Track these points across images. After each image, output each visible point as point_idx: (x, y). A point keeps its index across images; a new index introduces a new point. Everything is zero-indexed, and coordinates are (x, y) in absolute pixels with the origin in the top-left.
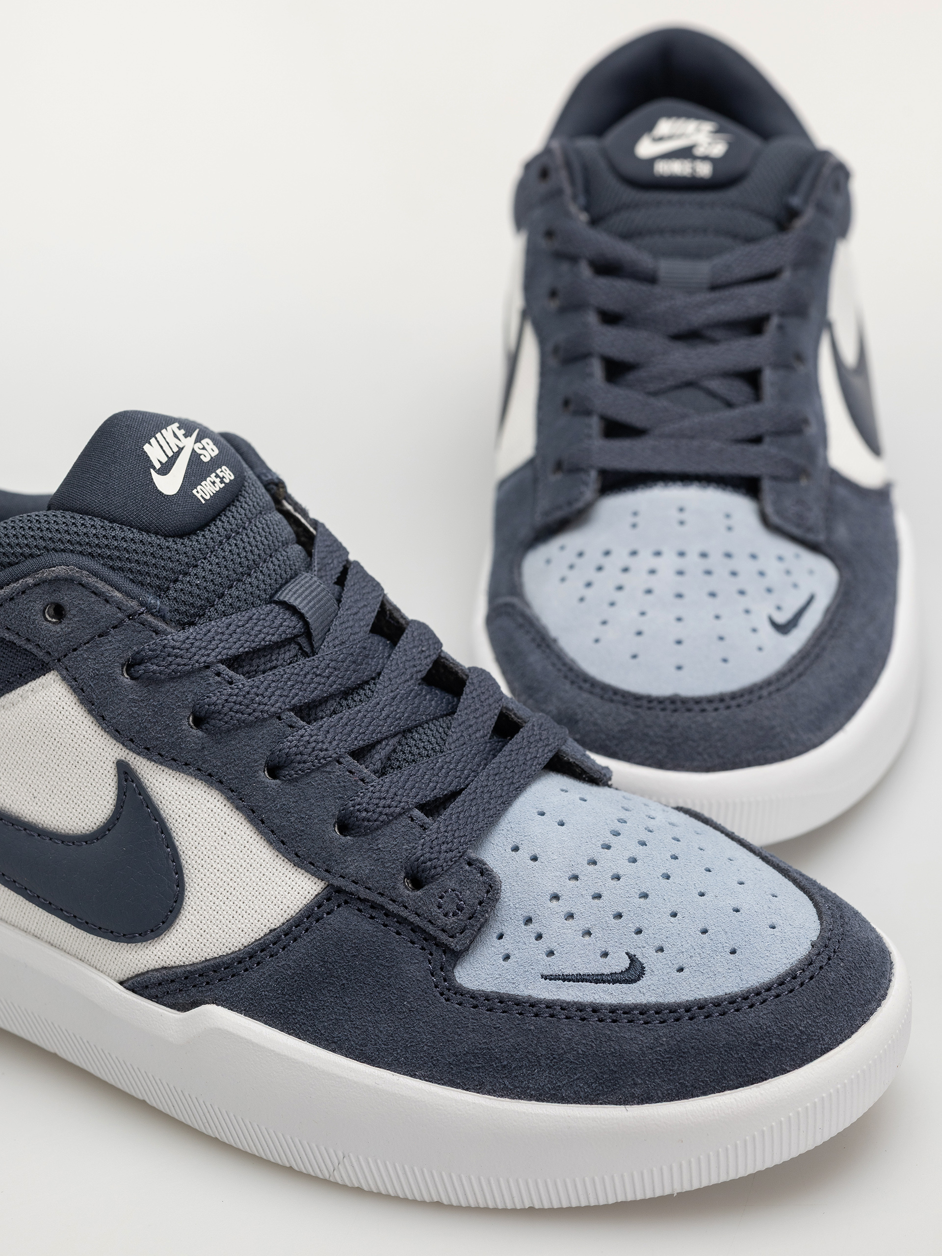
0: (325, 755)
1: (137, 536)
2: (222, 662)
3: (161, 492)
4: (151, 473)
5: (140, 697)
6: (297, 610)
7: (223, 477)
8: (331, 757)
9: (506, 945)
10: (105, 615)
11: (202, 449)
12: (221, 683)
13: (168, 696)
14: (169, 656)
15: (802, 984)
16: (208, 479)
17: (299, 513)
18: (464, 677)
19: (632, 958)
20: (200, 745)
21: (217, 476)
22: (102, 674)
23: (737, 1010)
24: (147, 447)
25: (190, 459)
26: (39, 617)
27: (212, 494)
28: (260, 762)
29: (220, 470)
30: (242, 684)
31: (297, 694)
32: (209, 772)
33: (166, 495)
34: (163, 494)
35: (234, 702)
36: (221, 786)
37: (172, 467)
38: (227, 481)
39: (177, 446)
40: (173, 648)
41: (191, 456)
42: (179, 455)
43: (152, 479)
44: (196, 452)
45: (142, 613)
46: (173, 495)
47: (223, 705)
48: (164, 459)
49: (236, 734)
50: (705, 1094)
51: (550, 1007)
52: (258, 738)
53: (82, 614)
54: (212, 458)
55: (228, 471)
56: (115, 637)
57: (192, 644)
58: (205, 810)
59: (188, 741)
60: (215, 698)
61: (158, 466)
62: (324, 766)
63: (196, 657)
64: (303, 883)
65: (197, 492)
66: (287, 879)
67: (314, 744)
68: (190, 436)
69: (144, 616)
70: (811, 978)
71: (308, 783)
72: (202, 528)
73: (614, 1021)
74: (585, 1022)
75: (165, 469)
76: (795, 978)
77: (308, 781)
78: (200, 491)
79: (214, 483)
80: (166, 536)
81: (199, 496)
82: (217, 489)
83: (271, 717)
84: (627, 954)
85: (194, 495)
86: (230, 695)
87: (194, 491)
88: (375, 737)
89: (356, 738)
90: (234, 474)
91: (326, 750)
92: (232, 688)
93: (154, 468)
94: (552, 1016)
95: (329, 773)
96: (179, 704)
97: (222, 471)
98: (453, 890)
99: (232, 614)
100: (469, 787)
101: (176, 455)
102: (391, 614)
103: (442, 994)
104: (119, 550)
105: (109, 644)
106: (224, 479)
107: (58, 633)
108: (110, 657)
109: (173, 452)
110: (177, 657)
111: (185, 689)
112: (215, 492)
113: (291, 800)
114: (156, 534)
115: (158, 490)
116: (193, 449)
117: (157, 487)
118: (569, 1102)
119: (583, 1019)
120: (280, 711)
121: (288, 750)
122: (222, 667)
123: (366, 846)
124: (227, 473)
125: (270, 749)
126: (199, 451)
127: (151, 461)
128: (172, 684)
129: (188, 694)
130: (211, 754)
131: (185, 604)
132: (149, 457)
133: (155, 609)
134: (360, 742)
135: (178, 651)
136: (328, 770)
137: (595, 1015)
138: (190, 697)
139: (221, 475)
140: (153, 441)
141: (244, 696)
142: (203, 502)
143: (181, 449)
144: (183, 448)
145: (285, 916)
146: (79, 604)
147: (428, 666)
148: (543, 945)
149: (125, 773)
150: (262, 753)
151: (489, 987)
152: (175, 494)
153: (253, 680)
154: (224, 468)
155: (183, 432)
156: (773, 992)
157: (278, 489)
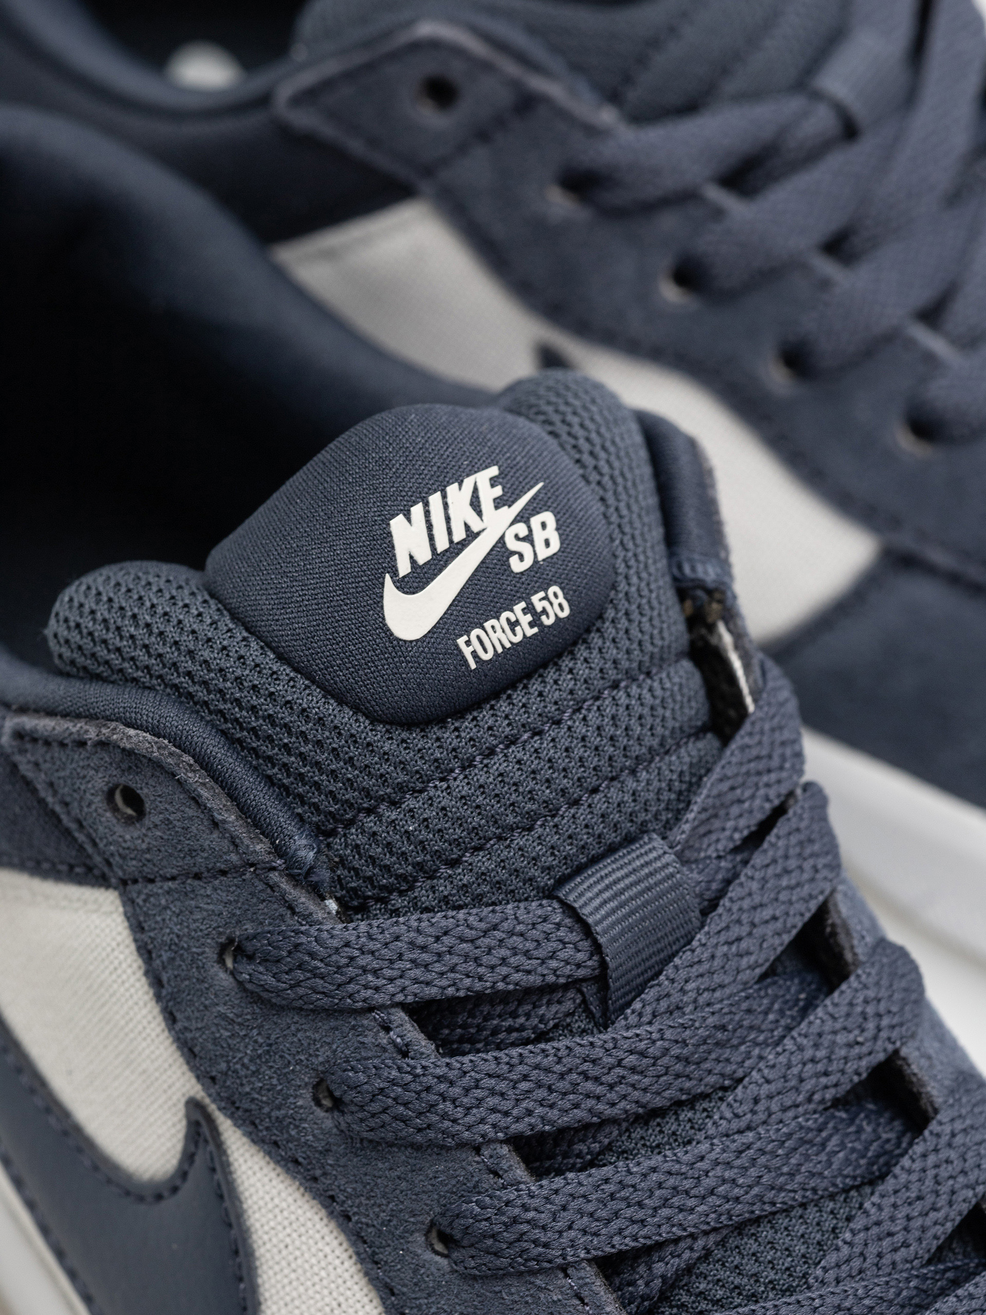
0: (540, 1255)
2: (403, 1006)
3: (389, 630)
4: (383, 584)
5: (238, 1016)
6: (592, 933)
7: (544, 611)
8: (550, 1262)
10: (207, 848)
11: (524, 539)
12: (385, 1050)
13: (285, 1035)
14: (300, 967)
16: (506, 615)
18: (930, 1109)
20: (323, 1143)
21: (530, 609)
22: (183, 948)
24: (397, 524)
25: (483, 562)
26: (99, 802)
27: (500, 650)
28: (420, 1218)
29: (542, 594)
30: (424, 1067)
31: (529, 1113)
32: (331, 1193)
33: (398, 640)
34: (392, 634)
35: (395, 1099)
37: (436, 575)
38: (548, 621)
39: (468, 527)
40: (312, 955)
41: (489, 554)
42: (461, 551)
43: (382, 597)
44: (504, 543)
45: (274, 869)
46: (411, 642)
47: (374, 1096)
48: (424, 556)
49: (389, 1152)
52: (427, 1176)
53: (169, 829)
54: (536, 561)
55: (561, 599)
56: (219, 891)
57: (352, 959)
58: (313, 1250)
59: (304, 1128)
60: (362, 1077)
61: (405, 569)
62: (533, 1273)
63: (351, 988)
65: (468, 642)
67: (525, 1227)
68: (510, 506)
69: (274, 877)
71: (496, 1293)
72: (460, 713)
75: (418, 579)
77: (497, 1289)
78: (474, 640)
79: (513, 625)
80: (374, 719)
81: (467, 652)
82: (518, 639)
83: (462, 1145)
85: (457, 647)
86: (393, 1082)
87: (461, 641)
88: (665, 1233)
89: (620, 1231)
90: (570, 606)
91: (546, 1245)
92: (401, 1069)
93: (394, 572)
95: (540, 1289)
96: (303, 1058)
97: (546, 598)
99: (460, 908)
101: (456, 549)
104: (273, 724)
105: (206, 900)
106: (544, 618)
107: (125, 841)
108: (202, 923)
109: (451, 541)
110: (315, 976)
111: (317, 1036)
112: (508, 645)
113: (458, 1307)
114: (356, 709)
115: (385, 625)
116: (502, 537)
117: (384, 619)
120: (481, 1140)
121: (471, 1221)
122: (399, 1016)
124: (556, 602)
125: (443, 1201)
126: (512, 544)
127: (394, 555)
128: (296, 1018)
129: (322, 1046)
130: (339, 1166)
131: (374, 863)
132: (393, 547)
133: (300, 869)
134: (627, 1240)
135: (319, 964)
136: (538, 1282)
138: (324, 1054)
139: (539, 607)
140: (417, 510)
141: (418, 1093)
142: (473, 665)
143: (471, 536)
144: (478, 534)
146: (166, 810)
147: (859, 1074)
149: (198, 1125)
150: (426, 1205)
152: (417, 641)
153: (448, 1064)
154: (553, 589)
155: (498, 491)
157: (710, 603)
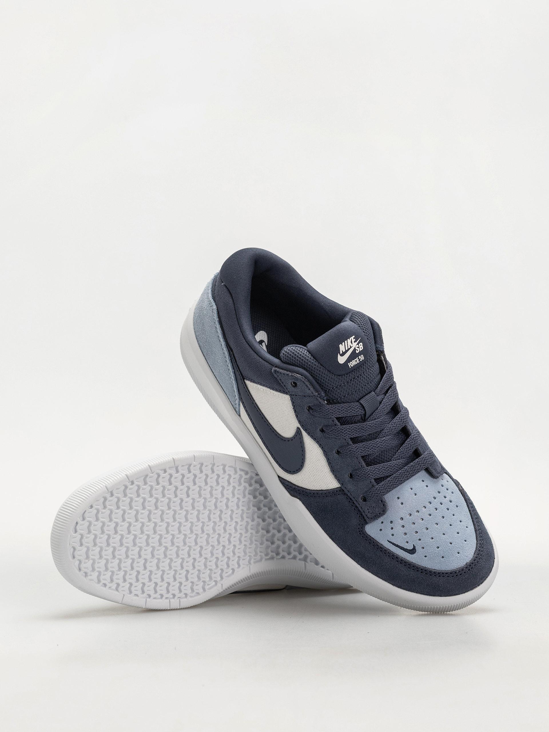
1: (326, 372)
2: (336, 418)
4: (338, 355)
5: (308, 417)
6: (364, 408)
8: (355, 456)
9: (382, 526)
10: (307, 393)
11: (358, 347)
12: (333, 424)
13: (316, 421)
15: (457, 575)
16: (355, 359)
17: (385, 362)
19: (414, 547)
20: (320, 436)
21: (359, 359)
23: (435, 576)
24: (341, 346)
25: (352, 351)
26: (289, 383)
28: (335, 449)
29: (360, 356)
30: (338, 427)
31: (353, 434)
34: (339, 363)
35: (334, 432)
36: (322, 449)
37: (346, 354)
39: (350, 346)
40: (322, 410)
42: (349, 350)
43: (338, 357)
45: (317, 396)
46: (342, 364)
47: (331, 431)
48: (344, 350)
49: (331, 439)
50: (417, 593)
51: (385, 551)
52: (337, 443)
53: (301, 389)
54: (360, 351)
56: (308, 399)
57: (329, 411)
59: (318, 434)
60: (329, 428)
61: (341, 352)
62: (352, 458)
63: (329, 415)
64: (335, 483)
65: (350, 364)
66: (331, 480)
67: (352, 451)
68: (356, 342)
69: (318, 398)
70: (460, 574)
72: (347, 374)
73: (401, 563)
74: (393, 559)
75: (343, 354)
76: (455, 573)
77: (346, 460)
78: (351, 364)
79: (356, 361)
81: (349, 365)
82: (357, 363)
83: (343, 439)
84: (414, 545)
86: (334, 429)
87: (349, 364)
89: (365, 452)
90: (364, 358)
91: (355, 454)
92: (335, 427)
93: (340, 353)
94: (385, 553)
95: (353, 460)
96: (319, 424)
98: (373, 507)
99: (345, 403)
100: (393, 475)
102: (397, 406)
103: (359, 531)
104: (319, 375)
105: (306, 400)
107: (293, 389)
108: (304, 403)
109: (348, 348)
110: (323, 413)
111: (322, 421)
112: (355, 364)
113: (339, 462)
114: (332, 373)
115: (338, 361)
116: (355, 347)
118: (379, 578)
119: (393, 558)
120: (346, 438)
121: (344, 450)
123: (355, 484)
124: (362, 357)
125: (339, 447)
127: (340, 350)
128: (319, 418)
129: (322, 423)
130: (323, 440)
131: (332, 396)
133: (322, 397)
134: (366, 454)
135: (324, 411)
137: (397, 559)
140: (343, 343)
141: (338, 431)
142: (350, 367)
144: (352, 347)
145: (327, 488)
146: (301, 386)
147: (400, 429)
148: (392, 532)
149: (298, 431)
150: (336, 447)
151: (373, 535)
153: (342, 427)
154: (362, 355)
155: (355, 340)
156: (447, 575)
157: (381, 354)
